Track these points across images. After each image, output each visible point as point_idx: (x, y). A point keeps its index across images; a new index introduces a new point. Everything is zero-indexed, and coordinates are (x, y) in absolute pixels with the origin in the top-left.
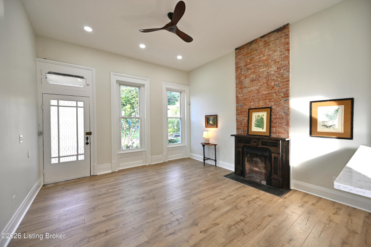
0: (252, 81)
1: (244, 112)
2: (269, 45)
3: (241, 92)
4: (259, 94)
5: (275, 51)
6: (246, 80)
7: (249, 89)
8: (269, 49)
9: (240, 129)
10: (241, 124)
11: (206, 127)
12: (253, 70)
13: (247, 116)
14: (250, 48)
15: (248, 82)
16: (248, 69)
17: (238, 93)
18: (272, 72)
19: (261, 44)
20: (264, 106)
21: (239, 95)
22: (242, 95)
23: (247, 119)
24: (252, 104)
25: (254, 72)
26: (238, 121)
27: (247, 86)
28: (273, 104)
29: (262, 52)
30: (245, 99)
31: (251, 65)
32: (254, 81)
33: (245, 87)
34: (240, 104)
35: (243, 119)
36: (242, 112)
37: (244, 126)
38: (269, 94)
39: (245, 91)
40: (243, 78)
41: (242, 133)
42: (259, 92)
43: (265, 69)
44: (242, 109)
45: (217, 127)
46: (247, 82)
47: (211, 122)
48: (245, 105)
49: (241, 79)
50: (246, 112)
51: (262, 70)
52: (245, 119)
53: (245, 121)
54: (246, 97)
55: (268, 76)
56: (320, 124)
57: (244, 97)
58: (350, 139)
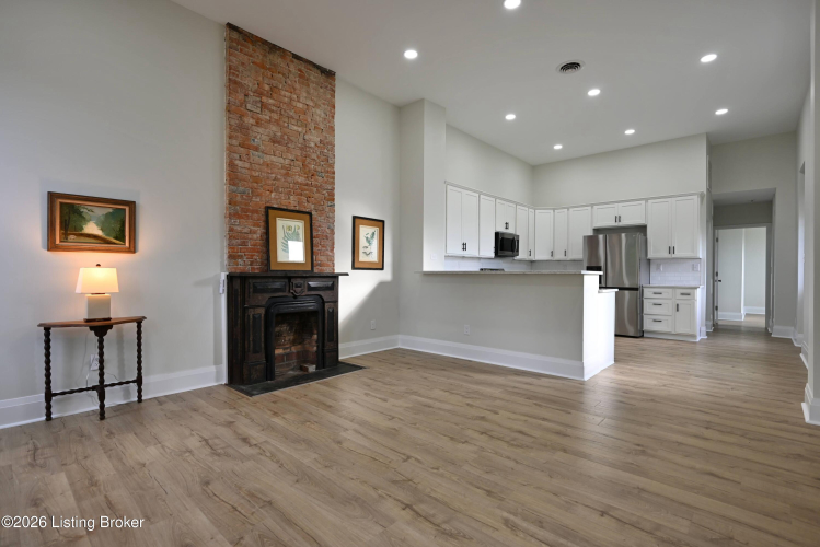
0: (274, 141)
1: (253, 212)
2: (308, 86)
3: (245, 157)
4: (289, 179)
5: (317, 106)
6: (260, 130)
7: (268, 158)
8: (308, 93)
9: (241, 257)
10: (244, 244)
11: (52, 246)
12: (275, 116)
13: (262, 224)
14: (271, 56)
15: (264, 137)
16: (264, 106)
17: (237, 156)
18: (312, 145)
19: (293, 68)
20: (297, 208)
21: (237, 162)
22: (247, 165)
23: (260, 231)
24: (273, 195)
25: (277, 122)
26: (232, 234)
27: (262, 147)
28: (313, 206)
29: (295, 89)
30: (256, 180)
31: (271, 101)
32: (279, 143)
33: (257, 149)
34: (241, 189)
35: (251, 232)
36: (248, 211)
37: (253, 250)
38: (307, 185)
39: (255, 156)
40: (251, 121)
41: (243, 266)
42: (287, 174)
43: (300, 129)
44: (247, 204)
45: (132, 249)
46: (261, 136)
47: (92, 228)
48: (255, 193)
49: (246, 120)
50: (257, 212)
51: (295, 128)
52: (255, 233)
53: (255, 236)
54: (257, 174)
55: (304, 147)
56: (361, 250)
57: (253, 173)
58: (382, 269)
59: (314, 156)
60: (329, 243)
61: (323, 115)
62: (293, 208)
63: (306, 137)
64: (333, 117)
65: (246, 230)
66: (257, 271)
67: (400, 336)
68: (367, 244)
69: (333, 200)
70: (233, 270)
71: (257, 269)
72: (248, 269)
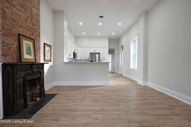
0: (21, 6)
1: (13, 35)
3: (9, 7)
4: (27, 24)
7: (19, 13)
9: (8, 55)
10: (9, 49)
13: (17, 41)
15: (17, 3)
20: (29, 37)
22: (10, 12)
23: (16, 44)
24: (21, 29)
28: (34, 37)
30: (14, 20)
32: (23, 7)
33: (14, 6)
34: (8, 23)
35: (12, 44)
36: (11, 34)
38: (32, 28)
39: (14, 9)
41: (9, 60)
42: (26, 22)
44: (10, 31)
46: (16, 1)
48: (14, 26)
52: (14, 45)
53: (14, 46)
54: (15, 18)
55: (31, 13)
56: (46, 55)
57: (13, 17)
58: (51, 61)
59: (34, 18)
60: (39, 52)
61: (37, 3)
62: (28, 36)
63: (32, 9)
64: (40, 5)
65: (10, 43)
66: (15, 62)
67: (55, 82)
68: (47, 53)
69: (40, 36)
70: (5, 62)
71: (15, 61)
72: (11, 61)
